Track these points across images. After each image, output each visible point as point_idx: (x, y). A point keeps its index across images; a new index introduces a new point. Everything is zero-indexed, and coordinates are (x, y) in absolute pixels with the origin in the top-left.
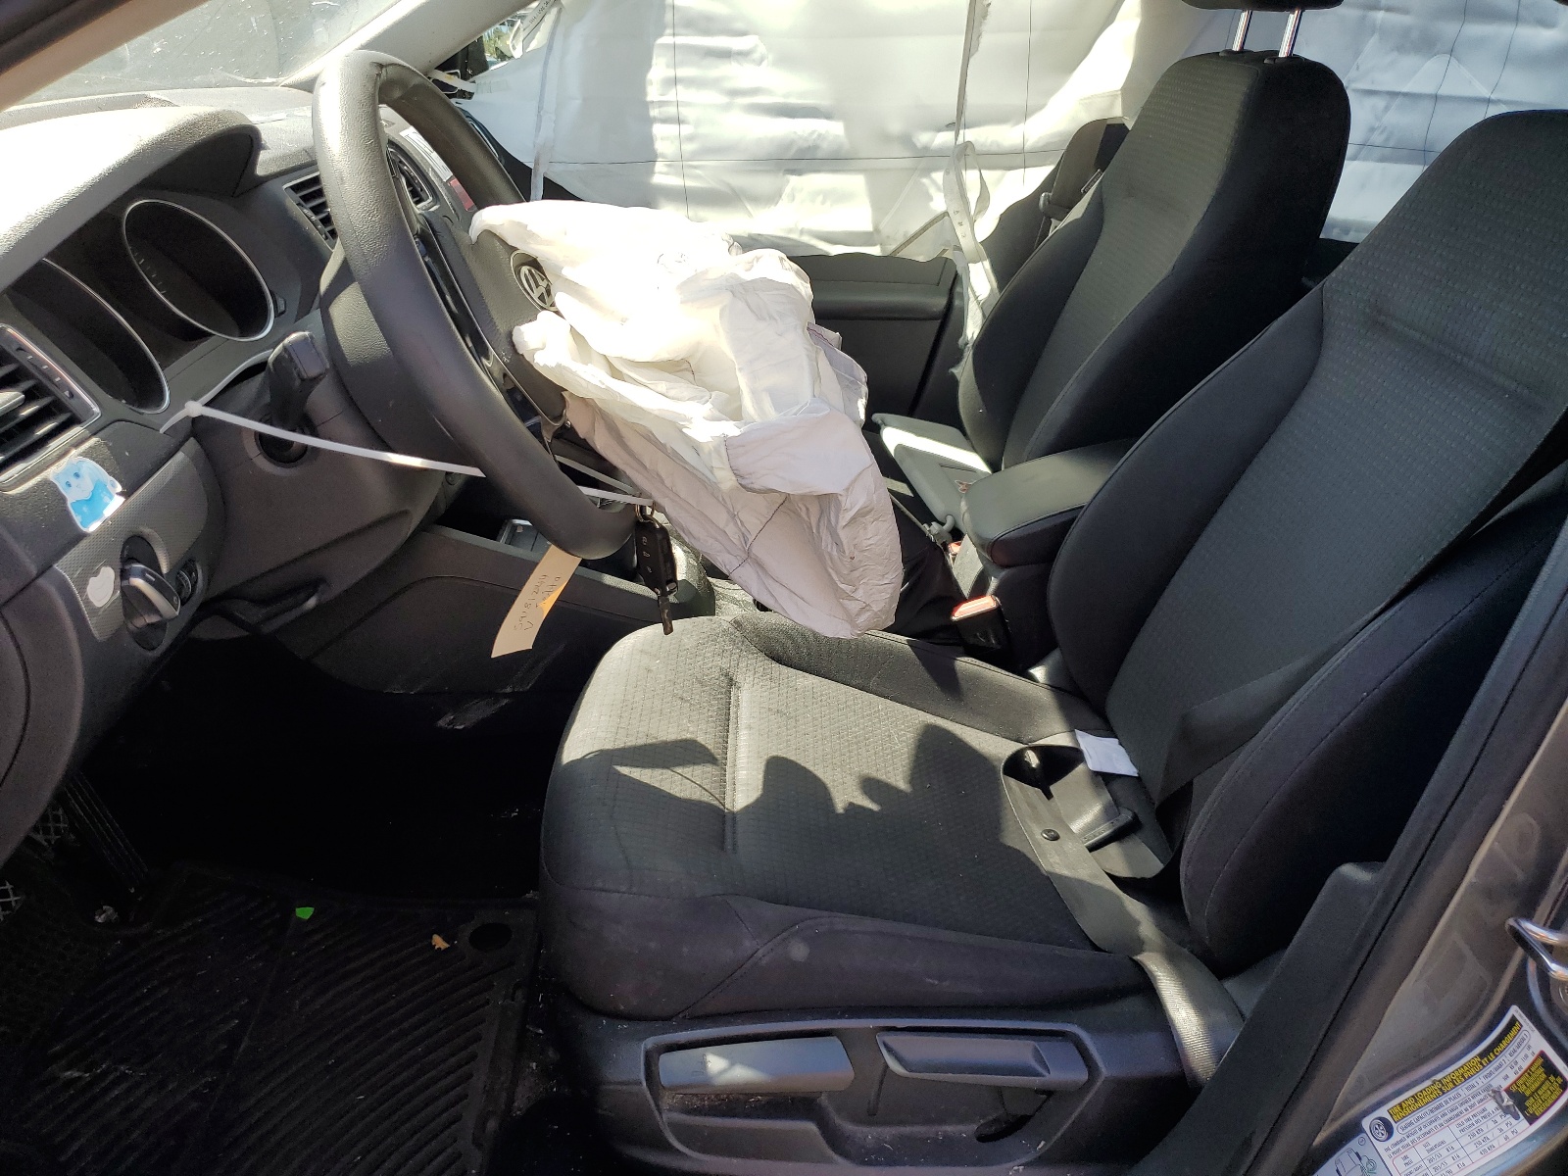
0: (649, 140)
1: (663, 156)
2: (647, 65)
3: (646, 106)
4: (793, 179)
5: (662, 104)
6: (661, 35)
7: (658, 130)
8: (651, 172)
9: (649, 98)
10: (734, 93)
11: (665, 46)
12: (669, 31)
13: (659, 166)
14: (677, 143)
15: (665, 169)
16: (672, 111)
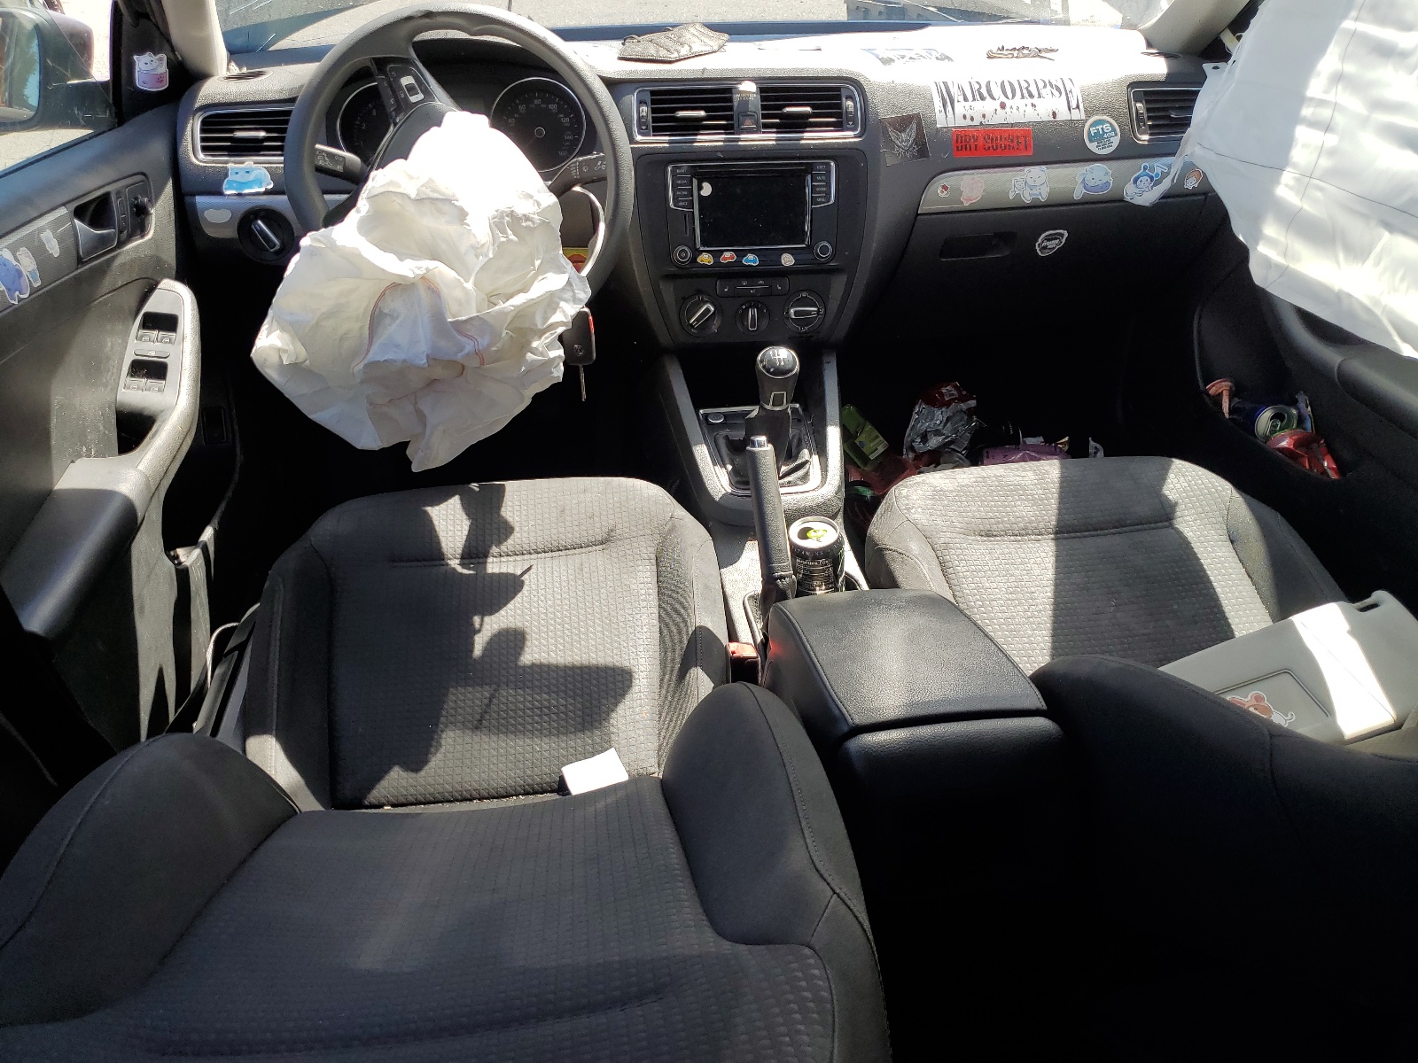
0: (1287, 143)
1: (1295, 166)
2: (1321, 49)
3: (1301, 99)
4: (1386, 235)
5: (1321, 103)
6: (1344, 17)
7: (1301, 132)
8: (1276, 181)
9: (1310, 93)
10: (1379, 105)
11: (1346, 31)
12: (1353, 14)
13: (1288, 177)
14: (1316, 155)
15: (1292, 183)
16: (1325, 113)
